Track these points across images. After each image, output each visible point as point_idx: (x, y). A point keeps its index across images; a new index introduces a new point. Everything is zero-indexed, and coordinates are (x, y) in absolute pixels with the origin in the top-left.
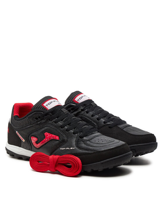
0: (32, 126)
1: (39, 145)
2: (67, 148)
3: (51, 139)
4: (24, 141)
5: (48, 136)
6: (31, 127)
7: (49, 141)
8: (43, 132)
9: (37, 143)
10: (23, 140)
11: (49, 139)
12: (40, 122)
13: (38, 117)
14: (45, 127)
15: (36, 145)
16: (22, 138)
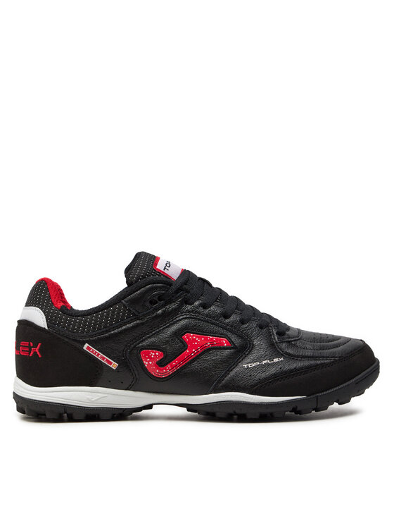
0: (143, 324)
2: (264, 362)
3: (205, 349)
4: (114, 365)
5: (195, 341)
6: (137, 326)
7: (202, 353)
8: (179, 334)
9: (161, 364)
10: (111, 363)
11: (202, 347)
12: (164, 311)
13: (156, 299)
14: (180, 320)
15: (156, 372)
16: (107, 360)
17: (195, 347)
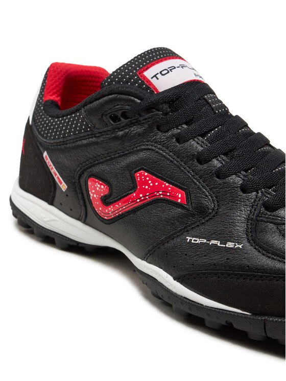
0: (97, 143)
1: (111, 211)
2: (213, 242)
4: (64, 186)
5: (146, 183)
6: (92, 144)
7: (150, 204)
8: (132, 169)
9: (106, 201)
10: (61, 183)
12: (126, 133)
13: (119, 114)
14: (142, 150)
15: (100, 209)
16: (58, 177)
17: (144, 191)
